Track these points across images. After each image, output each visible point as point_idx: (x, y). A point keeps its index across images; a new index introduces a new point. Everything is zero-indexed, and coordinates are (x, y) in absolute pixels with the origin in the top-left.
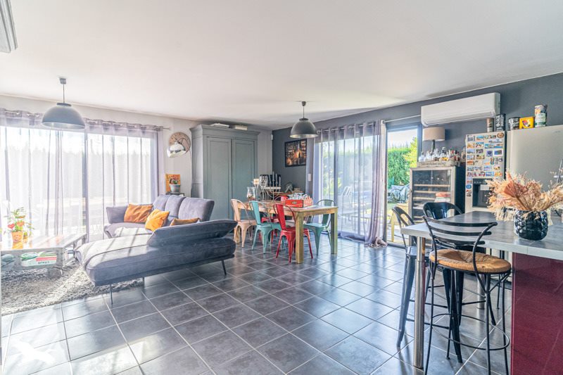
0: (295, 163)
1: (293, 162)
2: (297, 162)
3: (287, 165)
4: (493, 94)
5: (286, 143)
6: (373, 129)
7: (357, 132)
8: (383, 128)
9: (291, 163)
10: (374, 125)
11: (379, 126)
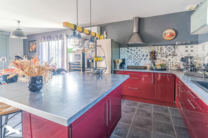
0: (33, 51)
1: (32, 50)
2: (34, 50)
3: (30, 52)
4: (97, 27)
5: (29, 42)
6: (61, 37)
7: (55, 38)
8: (65, 37)
9: (31, 51)
10: (62, 36)
11: (63, 36)
